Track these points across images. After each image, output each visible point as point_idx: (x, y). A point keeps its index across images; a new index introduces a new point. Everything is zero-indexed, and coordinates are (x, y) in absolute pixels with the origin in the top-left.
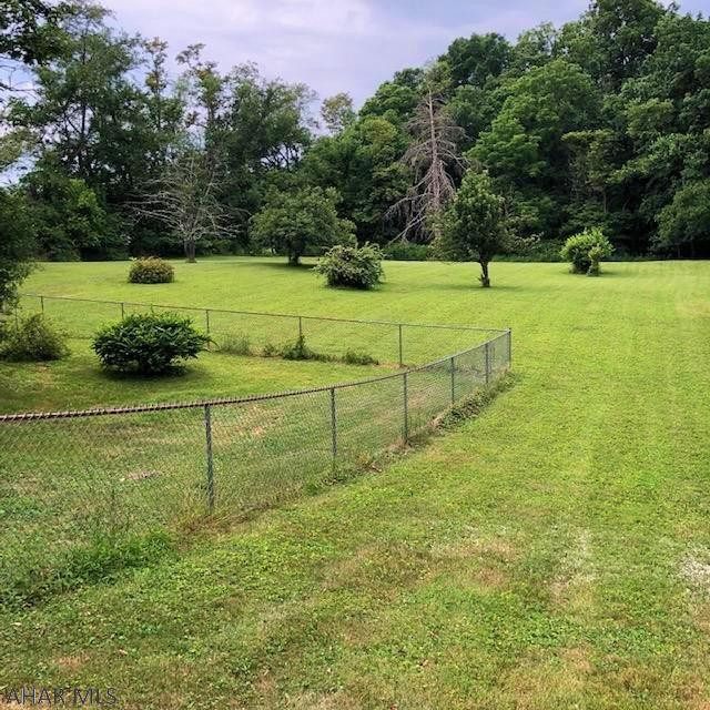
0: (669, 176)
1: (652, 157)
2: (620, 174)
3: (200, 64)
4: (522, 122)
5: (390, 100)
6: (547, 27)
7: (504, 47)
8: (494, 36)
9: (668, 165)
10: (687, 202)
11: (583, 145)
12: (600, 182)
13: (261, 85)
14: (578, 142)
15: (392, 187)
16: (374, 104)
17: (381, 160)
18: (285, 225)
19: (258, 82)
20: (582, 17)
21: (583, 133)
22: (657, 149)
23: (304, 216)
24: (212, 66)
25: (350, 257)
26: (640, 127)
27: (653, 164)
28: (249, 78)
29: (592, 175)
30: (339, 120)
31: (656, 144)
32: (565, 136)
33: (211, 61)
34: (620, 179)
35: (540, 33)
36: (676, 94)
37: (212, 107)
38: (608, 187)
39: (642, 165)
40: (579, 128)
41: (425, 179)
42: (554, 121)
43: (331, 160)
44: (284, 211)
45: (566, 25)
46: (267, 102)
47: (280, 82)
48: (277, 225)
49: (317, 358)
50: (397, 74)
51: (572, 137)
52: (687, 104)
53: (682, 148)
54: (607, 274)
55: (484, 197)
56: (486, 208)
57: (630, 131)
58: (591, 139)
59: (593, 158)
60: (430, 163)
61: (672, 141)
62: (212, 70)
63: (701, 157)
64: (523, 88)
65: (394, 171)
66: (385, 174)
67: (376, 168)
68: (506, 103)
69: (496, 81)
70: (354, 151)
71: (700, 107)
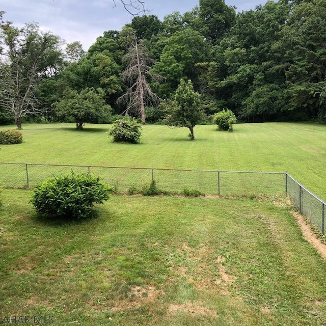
0: (247, 84)
1: (238, 75)
2: (224, 83)
3: (3, 22)
4: (176, 57)
5: (104, 45)
6: (177, 14)
7: (158, 22)
8: (153, 16)
9: (247, 79)
10: (258, 96)
11: (205, 69)
12: (213, 87)
13: (40, 35)
14: (202, 67)
15: (111, 88)
16: (96, 47)
17: (104, 74)
18: (77, 108)
19: (39, 33)
20: (193, 9)
21: (204, 63)
22: (241, 71)
23: (87, 103)
24: (10, 24)
25: (127, 126)
26: (231, 61)
27: (239, 78)
28: (34, 30)
29: (210, 83)
30: (74, 54)
31: (240, 69)
32: (196, 65)
33: (9, 21)
34: (224, 85)
35: (174, 16)
36: (247, 46)
37: (12, 45)
38: (217, 89)
39: (234, 78)
40: (201, 61)
41: (135, 84)
42: (190, 57)
43: (78, 74)
44: (76, 101)
45: (186, 13)
46: (44, 44)
47: (50, 33)
48: (72, 108)
49: (166, 194)
50: (105, 32)
51: (199, 65)
52: (253, 51)
53: (252, 71)
54: (237, 131)
55: (191, 94)
56: (193, 100)
57: (227, 63)
58: (208, 66)
59: (210, 75)
60: (137, 76)
61: (247, 68)
62: (10, 25)
63: (261, 75)
64: (173, 42)
65: (112, 80)
66: (107, 82)
67: (102, 78)
68: (165, 48)
69: (156, 38)
70: (90, 70)
71: (260, 52)
